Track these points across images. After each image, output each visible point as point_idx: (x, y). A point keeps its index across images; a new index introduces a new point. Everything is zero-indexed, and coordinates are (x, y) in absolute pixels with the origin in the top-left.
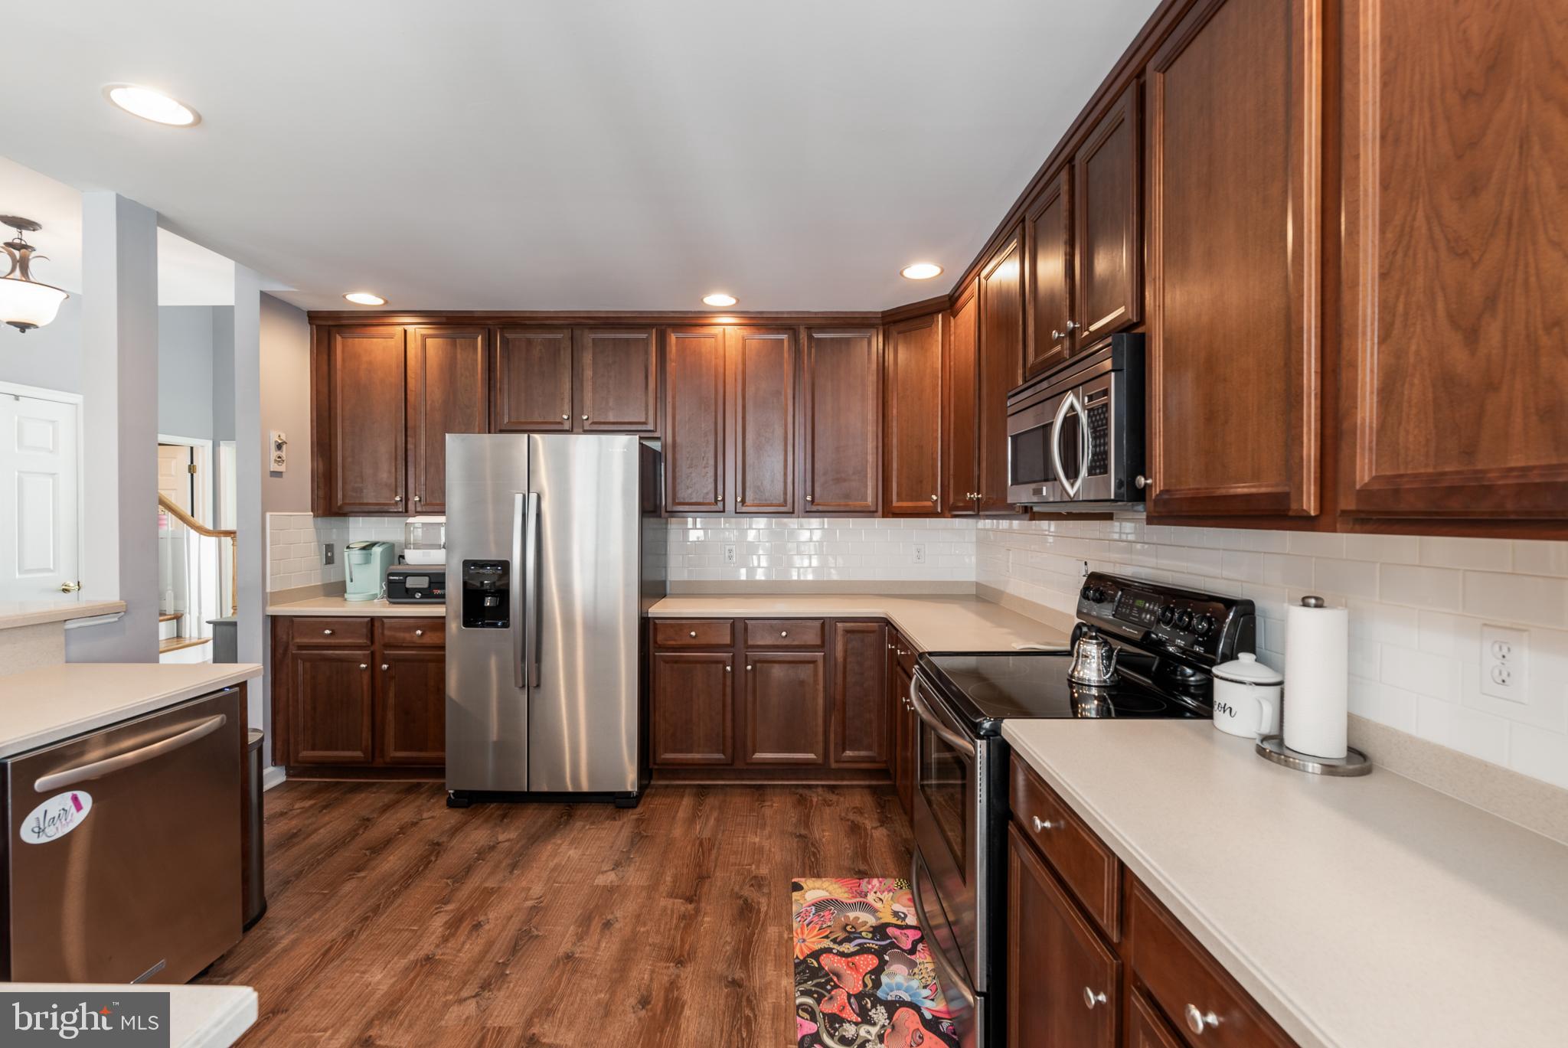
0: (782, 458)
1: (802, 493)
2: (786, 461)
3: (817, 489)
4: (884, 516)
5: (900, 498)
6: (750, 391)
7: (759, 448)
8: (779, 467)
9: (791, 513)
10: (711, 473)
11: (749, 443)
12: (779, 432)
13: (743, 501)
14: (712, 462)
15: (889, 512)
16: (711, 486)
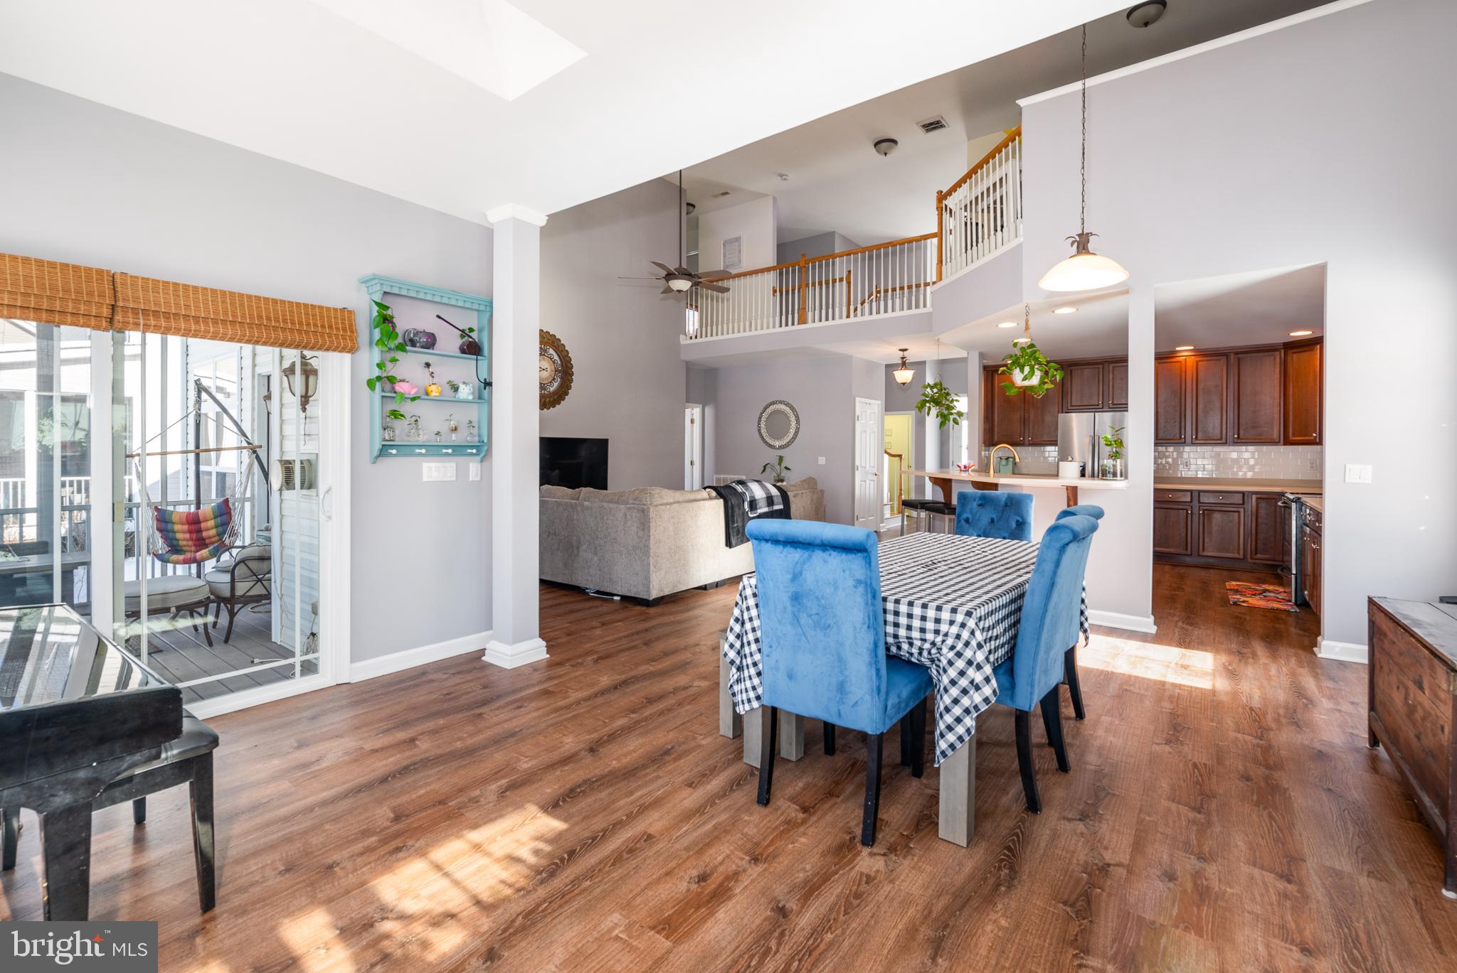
0: (1219, 417)
1: (1231, 434)
2: (1222, 418)
3: (1241, 432)
4: (1285, 444)
5: (1294, 435)
6: (1201, 386)
7: (1206, 413)
8: (1219, 421)
9: (1225, 444)
10: (1178, 425)
11: (1200, 411)
12: (1217, 405)
13: (1196, 438)
14: (1178, 420)
15: (1287, 442)
16: (1178, 431)
